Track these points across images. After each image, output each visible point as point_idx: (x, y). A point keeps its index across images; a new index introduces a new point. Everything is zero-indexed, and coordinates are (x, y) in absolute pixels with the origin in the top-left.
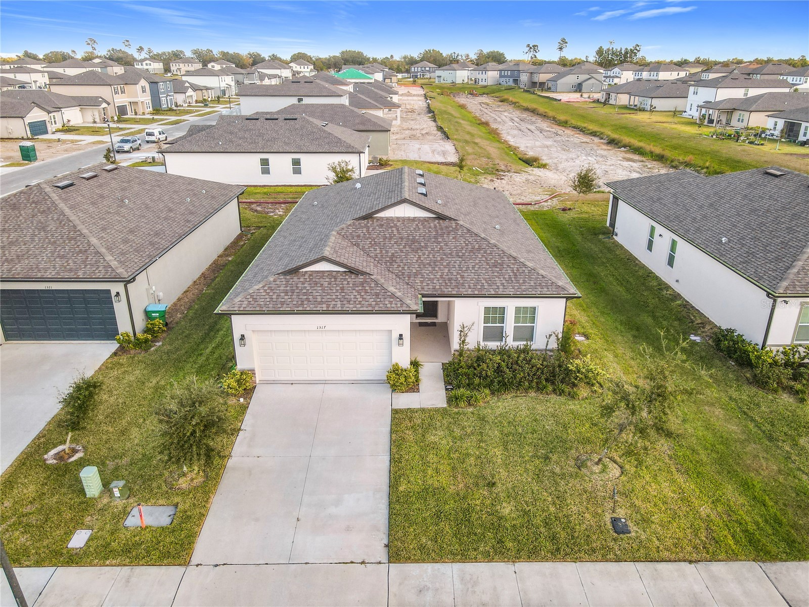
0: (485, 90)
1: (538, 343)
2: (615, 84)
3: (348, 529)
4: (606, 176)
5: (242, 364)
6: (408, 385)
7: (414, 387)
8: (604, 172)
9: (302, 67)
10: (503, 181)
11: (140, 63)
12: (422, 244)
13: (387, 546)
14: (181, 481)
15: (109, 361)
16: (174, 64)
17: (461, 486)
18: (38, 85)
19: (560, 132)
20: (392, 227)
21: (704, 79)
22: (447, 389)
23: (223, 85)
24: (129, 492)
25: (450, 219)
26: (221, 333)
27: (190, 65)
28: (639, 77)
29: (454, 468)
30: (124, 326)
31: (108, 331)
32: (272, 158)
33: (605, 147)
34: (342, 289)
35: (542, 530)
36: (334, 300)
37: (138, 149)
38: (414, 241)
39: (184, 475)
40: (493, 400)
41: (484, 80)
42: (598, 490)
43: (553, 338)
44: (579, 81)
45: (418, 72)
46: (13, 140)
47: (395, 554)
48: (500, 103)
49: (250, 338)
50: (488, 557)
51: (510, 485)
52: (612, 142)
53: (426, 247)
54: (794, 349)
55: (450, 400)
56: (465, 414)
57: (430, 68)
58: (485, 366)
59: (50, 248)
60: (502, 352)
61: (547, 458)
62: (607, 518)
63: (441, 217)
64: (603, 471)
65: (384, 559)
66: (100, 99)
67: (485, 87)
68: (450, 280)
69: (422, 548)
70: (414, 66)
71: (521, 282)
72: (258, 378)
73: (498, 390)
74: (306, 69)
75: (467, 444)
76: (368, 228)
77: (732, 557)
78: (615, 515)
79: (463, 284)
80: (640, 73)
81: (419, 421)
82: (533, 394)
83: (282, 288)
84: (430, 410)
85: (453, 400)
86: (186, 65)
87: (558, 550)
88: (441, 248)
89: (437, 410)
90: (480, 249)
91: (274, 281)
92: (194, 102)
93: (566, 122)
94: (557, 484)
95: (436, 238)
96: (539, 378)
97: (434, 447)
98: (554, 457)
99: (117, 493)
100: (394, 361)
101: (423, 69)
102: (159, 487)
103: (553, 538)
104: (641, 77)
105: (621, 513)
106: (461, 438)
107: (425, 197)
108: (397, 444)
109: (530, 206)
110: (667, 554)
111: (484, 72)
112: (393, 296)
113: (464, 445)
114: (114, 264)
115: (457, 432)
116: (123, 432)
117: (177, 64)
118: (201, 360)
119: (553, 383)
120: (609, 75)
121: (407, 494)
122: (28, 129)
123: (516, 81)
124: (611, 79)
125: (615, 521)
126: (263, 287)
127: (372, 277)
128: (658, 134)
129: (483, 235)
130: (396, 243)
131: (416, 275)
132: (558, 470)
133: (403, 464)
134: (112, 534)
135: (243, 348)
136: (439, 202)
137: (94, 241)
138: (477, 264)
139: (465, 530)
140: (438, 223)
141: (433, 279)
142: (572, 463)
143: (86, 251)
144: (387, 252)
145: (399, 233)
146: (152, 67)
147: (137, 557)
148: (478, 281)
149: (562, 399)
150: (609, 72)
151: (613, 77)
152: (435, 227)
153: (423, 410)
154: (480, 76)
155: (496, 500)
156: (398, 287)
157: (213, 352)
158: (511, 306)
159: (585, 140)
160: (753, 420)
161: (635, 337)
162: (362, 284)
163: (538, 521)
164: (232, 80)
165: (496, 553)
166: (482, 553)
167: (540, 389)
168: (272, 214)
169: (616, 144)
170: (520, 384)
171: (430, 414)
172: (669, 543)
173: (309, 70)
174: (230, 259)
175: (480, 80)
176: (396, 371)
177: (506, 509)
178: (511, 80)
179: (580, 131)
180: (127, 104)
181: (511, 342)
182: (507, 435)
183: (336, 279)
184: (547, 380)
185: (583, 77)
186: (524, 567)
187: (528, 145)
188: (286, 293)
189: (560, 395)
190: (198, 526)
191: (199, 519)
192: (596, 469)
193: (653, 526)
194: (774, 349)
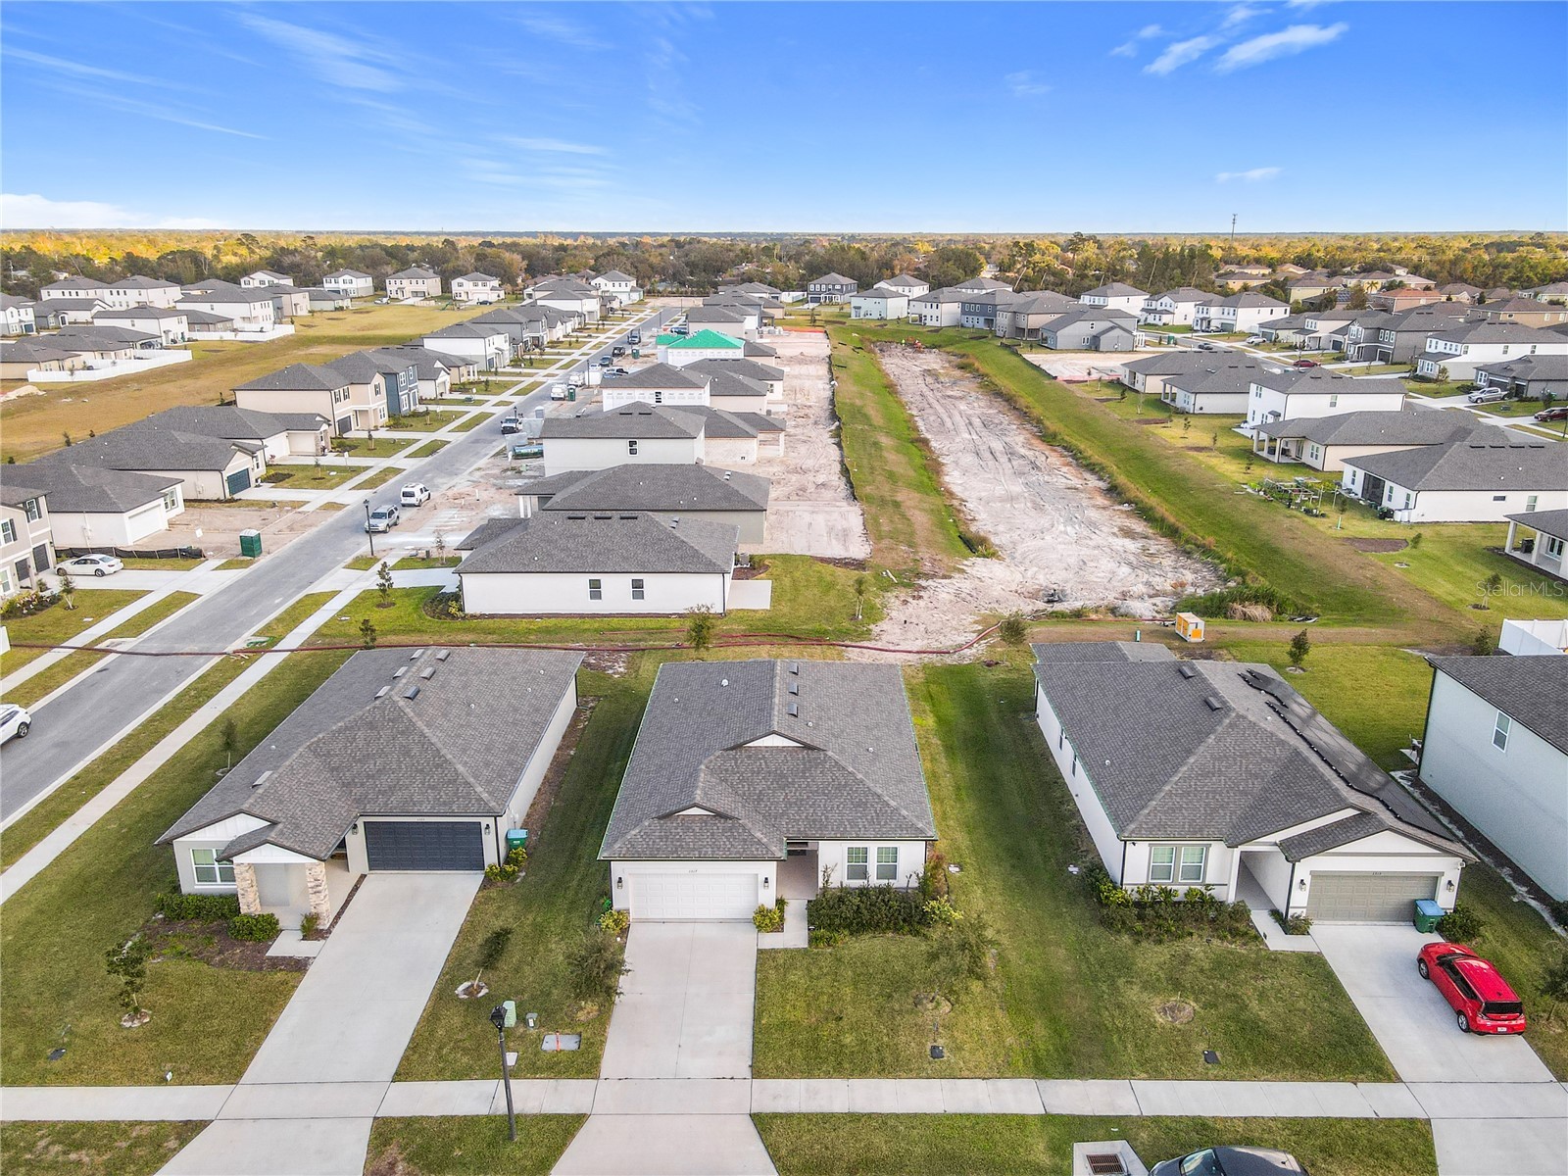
0: (936, 339)
1: (899, 882)
2: (1164, 324)
3: (720, 1053)
4: (1081, 573)
5: (618, 904)
6: (773, 925)
7: (778, 927)
8: (1081, 563)
9: (617, 284)
10: (921, 602)
11: (333, 280)
12: (790, 780)
13: (750, 1066)
14: (579, 1014)
15: (480, 894)
16: (392, 281)
17: (813, 1019)
18: (171, 337)
19: (1041, 461)
20: (760, 759)
21: (1309, 328)
22: (809, 930)
23: (491, 351)
24: (539, 1024)
25: (819, 749)
26: (583, 861)
27: (420, 281)
28: (1205, 315)
29: (809, 1005)
30: (490, 857)
31: (475, 862)
32: (604, 579)
33: (1101, 501)
34: (712, 834)
35: (874, 1055)
36: (705, 846)
37: (395, 524)
38: (782, 776)
39: (582, 1009)
40: (851, 941)
41: (934, 318)
42: (928, 1024)
43: (914, 876)
44: (1094, 332)
45: (821, 292)
46: (204, 504)
47: (757, 1072)
48: (958, 373)
49: (628, 881)
50: (828, 1075)
51: (854, 1020)
52: (1114, 491)
53: (793, 783)
54: (1147, 889)
55: (810, 942)
56: (822, 954)
57: (842, 285)
58: (844, 907)
59: (419, 777)
60: (863, 892)
61: (890, 996)
62: (929, 1046)
63: (807, 747)
64: (936, 1008)
65: (749, 1075)
66: (318, 418)
67: (937, 330)
68: (814, 821)
69: (778, 1068)
70: (815, 282)
71: (882, 823)
72: (632, 917)
73: (858, 931)
74: (623, 288)
75: (822, 982)
76: (736, 760)
77: (1016, 1075)
78: (935, 1044)
79: (826, 826)
80: (1205, 308)
81: (782, 961)
82: (890, 935)
83: (657, 834)
84: (792, 950)
85: (813, 940)
86: (414, 281)
87: (883, 1070)
88: (808, 785)
89: (798, 950)
90: (846, 785)
91: (649, 826)
92: (448, 392)
93: (1054, 436)
94: (894, 1018)
95: (804, 772)
96: (897, 919)
97: (794, 985)
98: (896, 996)
99: (531, 1024)
100: (760, 902)
101: (831, 287)
102: (562, 1019)
103: (882, 1061)
104: (1207, 316)
105: (941, 1042)
106: (818, 978)
107: (796, 719)
108: (761, 982)
109: (947, 655)
110: (967, 1072)
111: (934, 305)
112: (759, 842)
113: (820, 984)
114: (485, 796)
115: (815, 972)
116: (517, 970)
117: (398, 281)
118: (570, 894)
119: (910, 924)
120: (1153, 307)
121: (769, 1026)
122: (226, 485)
123: (990, 322)
124: (1158, 316)
125: (934, 1048)
126: (640, 832)
127: (740, 822)
128: (1184, 479)
129: (851, 769)
130: (763, 778)
131: (782, 815)
132: (897, 1007)
133: (766, 1001)
134: (535, 1055)
135: (619, 890)
136: (810, 724)
137: (460, 768)
138: (842, 803)
139: (812, 1054)
140: (807, 754)
141: (799, 820)
142: (911, 1001)
143: (455, 781)
144: (755, 789)
145: (768, 767)
146: (354, 286)
147: (559, 1072)
148: (842, 822)
149: (916, 939)
150: (1154, 302)
151: (1161, 312)
152: (804, 758)
153: (786, 950)
154: (927, 310)
155: (841, 1032)
156: (764, 831)
157: (580, 886)
158: (873, 848)
159: (1076, 482)
160: (1087, 961)
161: (1013, 866)
162: (731, 829)
163: (872, 1048)
164: (506, 341)
165: (835, 1071)
166: (824, 1072)
167: (897, 930)
168: (610, 672)
169: (1119, 494)
170: (877, 925)
171: (792, 954)
172: (971, 1065)
173: (628, 289)
174: (572, 753)
175: (929, 318)
176: (762, 912)
177: (848, 1039)
178: (982, 319)
179: (1074, 457)
180: (351, 414)
181: (874, 881)
182: (859, 975)
183: (706, 824)
184: (904, 920)
185: (1100, 326)
186: (856, 1083)
187: (983, 494)
188: (661, 838)
189: (915, 936)
190: (601, 1050)
191: (601, 1045)
192: (930, 1006)
193: (963, 1052)
194: (1129, 888)
